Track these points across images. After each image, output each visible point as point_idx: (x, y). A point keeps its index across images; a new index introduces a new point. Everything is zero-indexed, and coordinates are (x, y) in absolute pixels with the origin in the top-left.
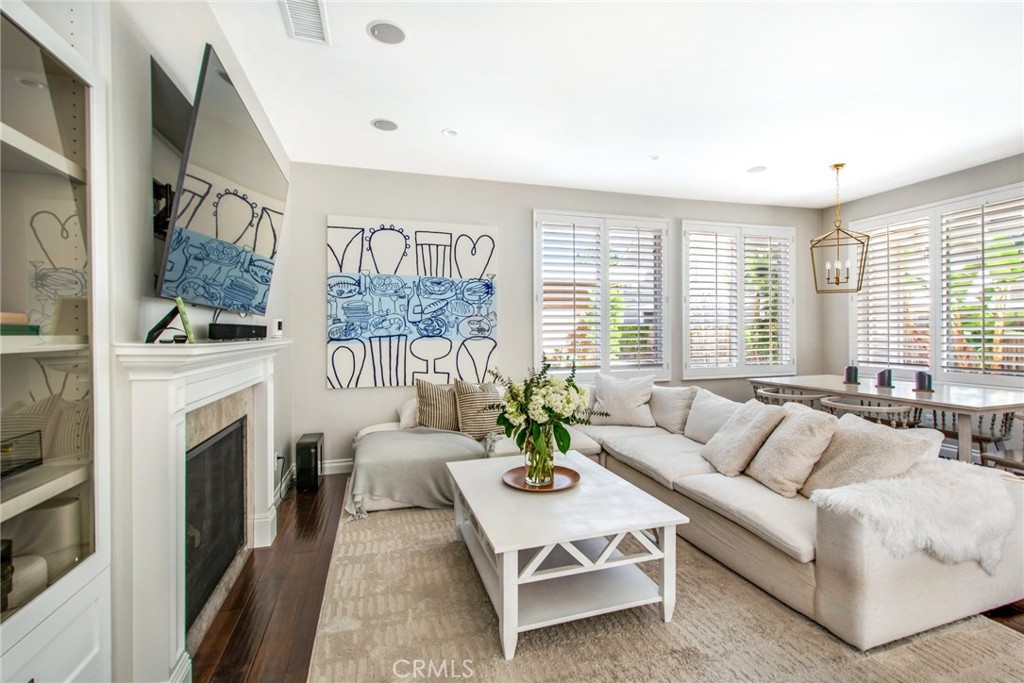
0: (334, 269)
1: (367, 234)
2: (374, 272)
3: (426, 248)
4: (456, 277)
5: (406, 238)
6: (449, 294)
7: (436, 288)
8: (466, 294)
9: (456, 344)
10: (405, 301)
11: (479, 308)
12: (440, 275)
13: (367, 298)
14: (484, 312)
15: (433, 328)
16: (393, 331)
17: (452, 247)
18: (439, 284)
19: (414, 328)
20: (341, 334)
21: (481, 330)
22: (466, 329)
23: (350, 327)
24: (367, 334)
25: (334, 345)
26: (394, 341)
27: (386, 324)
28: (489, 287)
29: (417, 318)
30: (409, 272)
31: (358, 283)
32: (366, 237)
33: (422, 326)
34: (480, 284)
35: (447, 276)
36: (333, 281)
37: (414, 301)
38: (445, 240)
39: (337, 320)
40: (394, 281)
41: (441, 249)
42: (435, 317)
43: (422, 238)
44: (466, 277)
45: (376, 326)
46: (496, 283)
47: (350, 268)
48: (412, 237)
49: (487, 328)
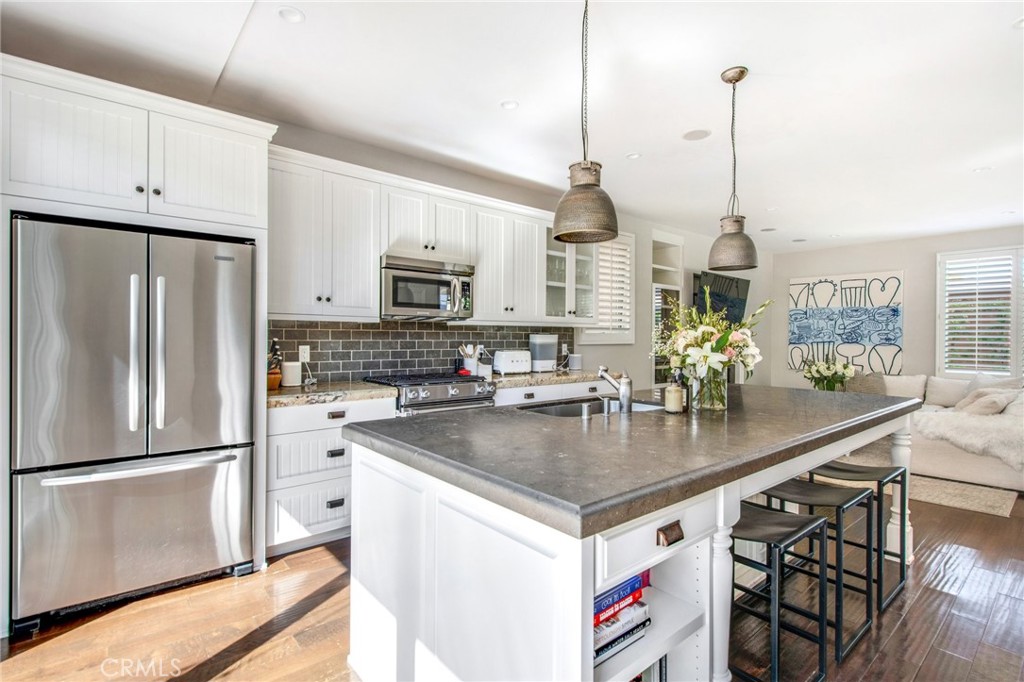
0: (793, 306)
1: (811, 286)
2: (815, 306)
3: (848, 290)
4: (869, 306)
5: (835, 285)
6: (864, 317)
7: (855, 314)
8: (876, 316)
9: (869, 348)
10: (833, 322)
11: (887, 325)
12: (857, 305)
13: (811, 321)
14: (891, 327)
15: (852, 338)
16: (826, 339)
17: (867, 288)
18: (856, 311)
19: (839, 338)
20: (796, 340)
21: (888, 339)
22: (876, 338)
23: (800, 337)
24: (810, 341)
25: (792, 346)
26: (826, 345)
27: (821, 335)
28: (895, 312)
29: (841, 332)
30: (836, 305)
31: (806, 313)
32: (810, 288)
33: (844, 336)
34: (888, 310)
35: (862, 305)
36: (792, 313)
37: (840, 322)
38: (862, 284)
39: (793, 333)
40: (827, 311)
41: (858, 290)
42: (854, 331)
43: (845, 285)
44: (876, 306)
45: (815, 337)
46: (900, 308)
47: (802, 306)
48: (839, 285)
49: (892, 338)
